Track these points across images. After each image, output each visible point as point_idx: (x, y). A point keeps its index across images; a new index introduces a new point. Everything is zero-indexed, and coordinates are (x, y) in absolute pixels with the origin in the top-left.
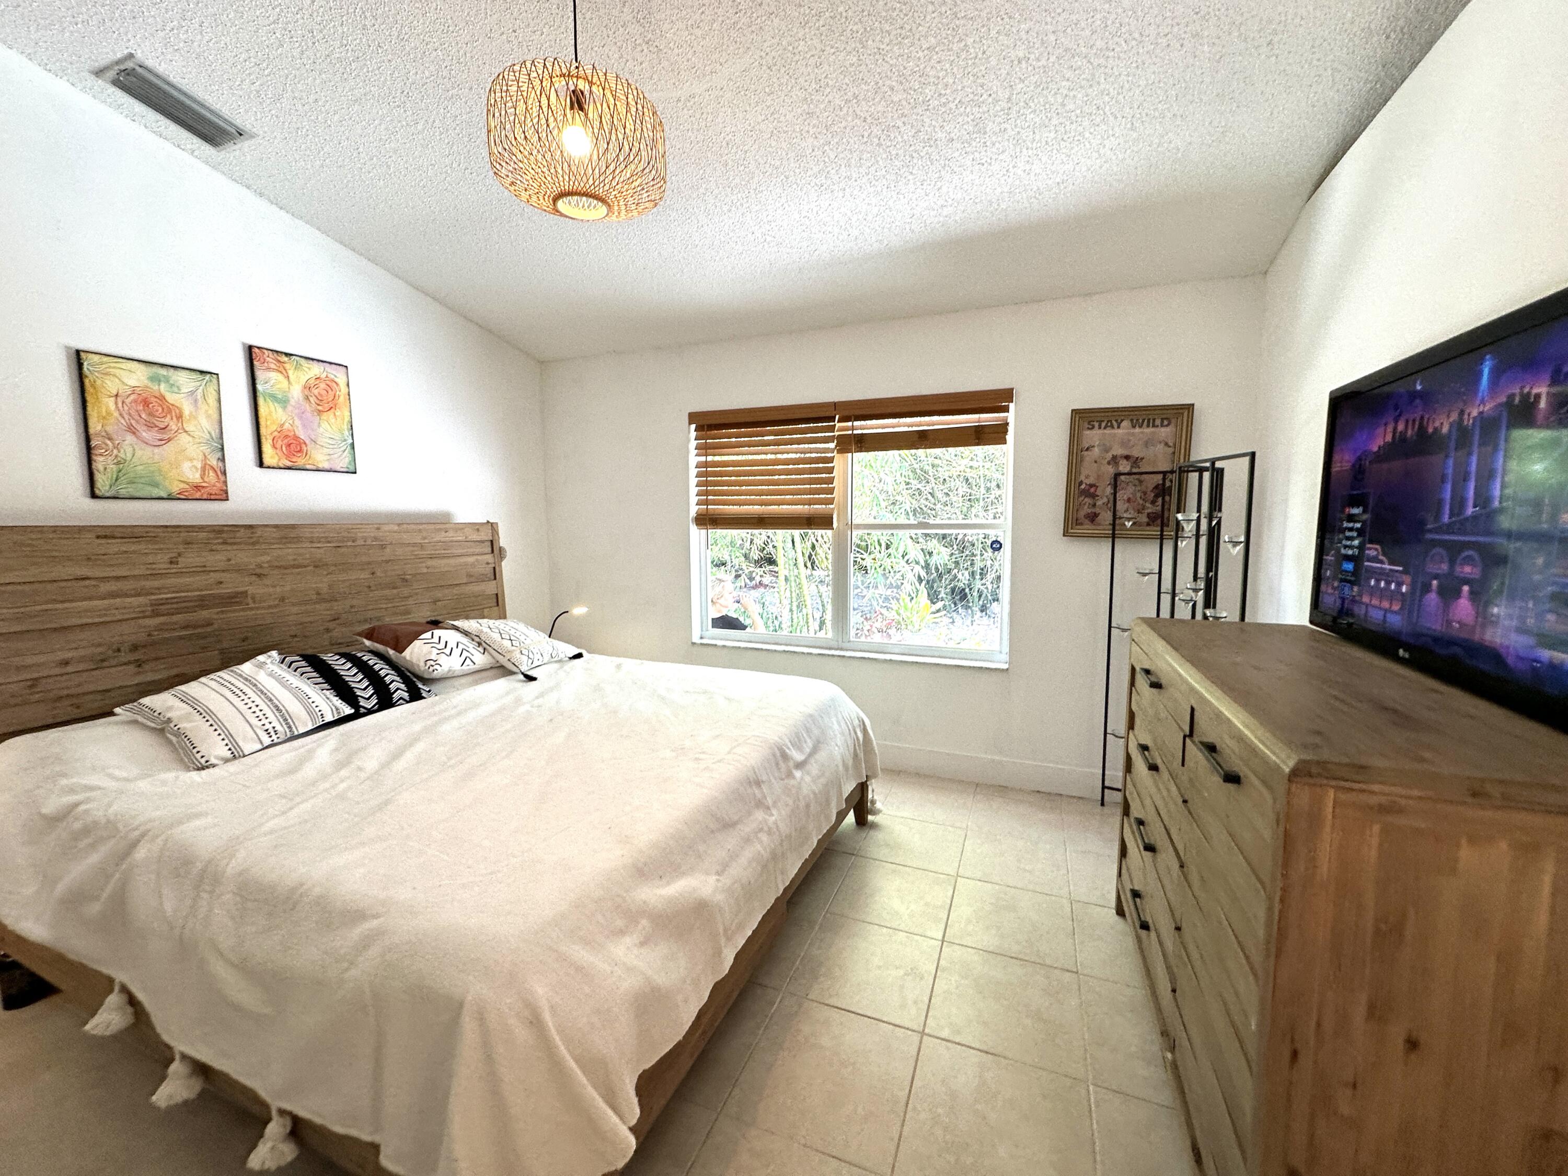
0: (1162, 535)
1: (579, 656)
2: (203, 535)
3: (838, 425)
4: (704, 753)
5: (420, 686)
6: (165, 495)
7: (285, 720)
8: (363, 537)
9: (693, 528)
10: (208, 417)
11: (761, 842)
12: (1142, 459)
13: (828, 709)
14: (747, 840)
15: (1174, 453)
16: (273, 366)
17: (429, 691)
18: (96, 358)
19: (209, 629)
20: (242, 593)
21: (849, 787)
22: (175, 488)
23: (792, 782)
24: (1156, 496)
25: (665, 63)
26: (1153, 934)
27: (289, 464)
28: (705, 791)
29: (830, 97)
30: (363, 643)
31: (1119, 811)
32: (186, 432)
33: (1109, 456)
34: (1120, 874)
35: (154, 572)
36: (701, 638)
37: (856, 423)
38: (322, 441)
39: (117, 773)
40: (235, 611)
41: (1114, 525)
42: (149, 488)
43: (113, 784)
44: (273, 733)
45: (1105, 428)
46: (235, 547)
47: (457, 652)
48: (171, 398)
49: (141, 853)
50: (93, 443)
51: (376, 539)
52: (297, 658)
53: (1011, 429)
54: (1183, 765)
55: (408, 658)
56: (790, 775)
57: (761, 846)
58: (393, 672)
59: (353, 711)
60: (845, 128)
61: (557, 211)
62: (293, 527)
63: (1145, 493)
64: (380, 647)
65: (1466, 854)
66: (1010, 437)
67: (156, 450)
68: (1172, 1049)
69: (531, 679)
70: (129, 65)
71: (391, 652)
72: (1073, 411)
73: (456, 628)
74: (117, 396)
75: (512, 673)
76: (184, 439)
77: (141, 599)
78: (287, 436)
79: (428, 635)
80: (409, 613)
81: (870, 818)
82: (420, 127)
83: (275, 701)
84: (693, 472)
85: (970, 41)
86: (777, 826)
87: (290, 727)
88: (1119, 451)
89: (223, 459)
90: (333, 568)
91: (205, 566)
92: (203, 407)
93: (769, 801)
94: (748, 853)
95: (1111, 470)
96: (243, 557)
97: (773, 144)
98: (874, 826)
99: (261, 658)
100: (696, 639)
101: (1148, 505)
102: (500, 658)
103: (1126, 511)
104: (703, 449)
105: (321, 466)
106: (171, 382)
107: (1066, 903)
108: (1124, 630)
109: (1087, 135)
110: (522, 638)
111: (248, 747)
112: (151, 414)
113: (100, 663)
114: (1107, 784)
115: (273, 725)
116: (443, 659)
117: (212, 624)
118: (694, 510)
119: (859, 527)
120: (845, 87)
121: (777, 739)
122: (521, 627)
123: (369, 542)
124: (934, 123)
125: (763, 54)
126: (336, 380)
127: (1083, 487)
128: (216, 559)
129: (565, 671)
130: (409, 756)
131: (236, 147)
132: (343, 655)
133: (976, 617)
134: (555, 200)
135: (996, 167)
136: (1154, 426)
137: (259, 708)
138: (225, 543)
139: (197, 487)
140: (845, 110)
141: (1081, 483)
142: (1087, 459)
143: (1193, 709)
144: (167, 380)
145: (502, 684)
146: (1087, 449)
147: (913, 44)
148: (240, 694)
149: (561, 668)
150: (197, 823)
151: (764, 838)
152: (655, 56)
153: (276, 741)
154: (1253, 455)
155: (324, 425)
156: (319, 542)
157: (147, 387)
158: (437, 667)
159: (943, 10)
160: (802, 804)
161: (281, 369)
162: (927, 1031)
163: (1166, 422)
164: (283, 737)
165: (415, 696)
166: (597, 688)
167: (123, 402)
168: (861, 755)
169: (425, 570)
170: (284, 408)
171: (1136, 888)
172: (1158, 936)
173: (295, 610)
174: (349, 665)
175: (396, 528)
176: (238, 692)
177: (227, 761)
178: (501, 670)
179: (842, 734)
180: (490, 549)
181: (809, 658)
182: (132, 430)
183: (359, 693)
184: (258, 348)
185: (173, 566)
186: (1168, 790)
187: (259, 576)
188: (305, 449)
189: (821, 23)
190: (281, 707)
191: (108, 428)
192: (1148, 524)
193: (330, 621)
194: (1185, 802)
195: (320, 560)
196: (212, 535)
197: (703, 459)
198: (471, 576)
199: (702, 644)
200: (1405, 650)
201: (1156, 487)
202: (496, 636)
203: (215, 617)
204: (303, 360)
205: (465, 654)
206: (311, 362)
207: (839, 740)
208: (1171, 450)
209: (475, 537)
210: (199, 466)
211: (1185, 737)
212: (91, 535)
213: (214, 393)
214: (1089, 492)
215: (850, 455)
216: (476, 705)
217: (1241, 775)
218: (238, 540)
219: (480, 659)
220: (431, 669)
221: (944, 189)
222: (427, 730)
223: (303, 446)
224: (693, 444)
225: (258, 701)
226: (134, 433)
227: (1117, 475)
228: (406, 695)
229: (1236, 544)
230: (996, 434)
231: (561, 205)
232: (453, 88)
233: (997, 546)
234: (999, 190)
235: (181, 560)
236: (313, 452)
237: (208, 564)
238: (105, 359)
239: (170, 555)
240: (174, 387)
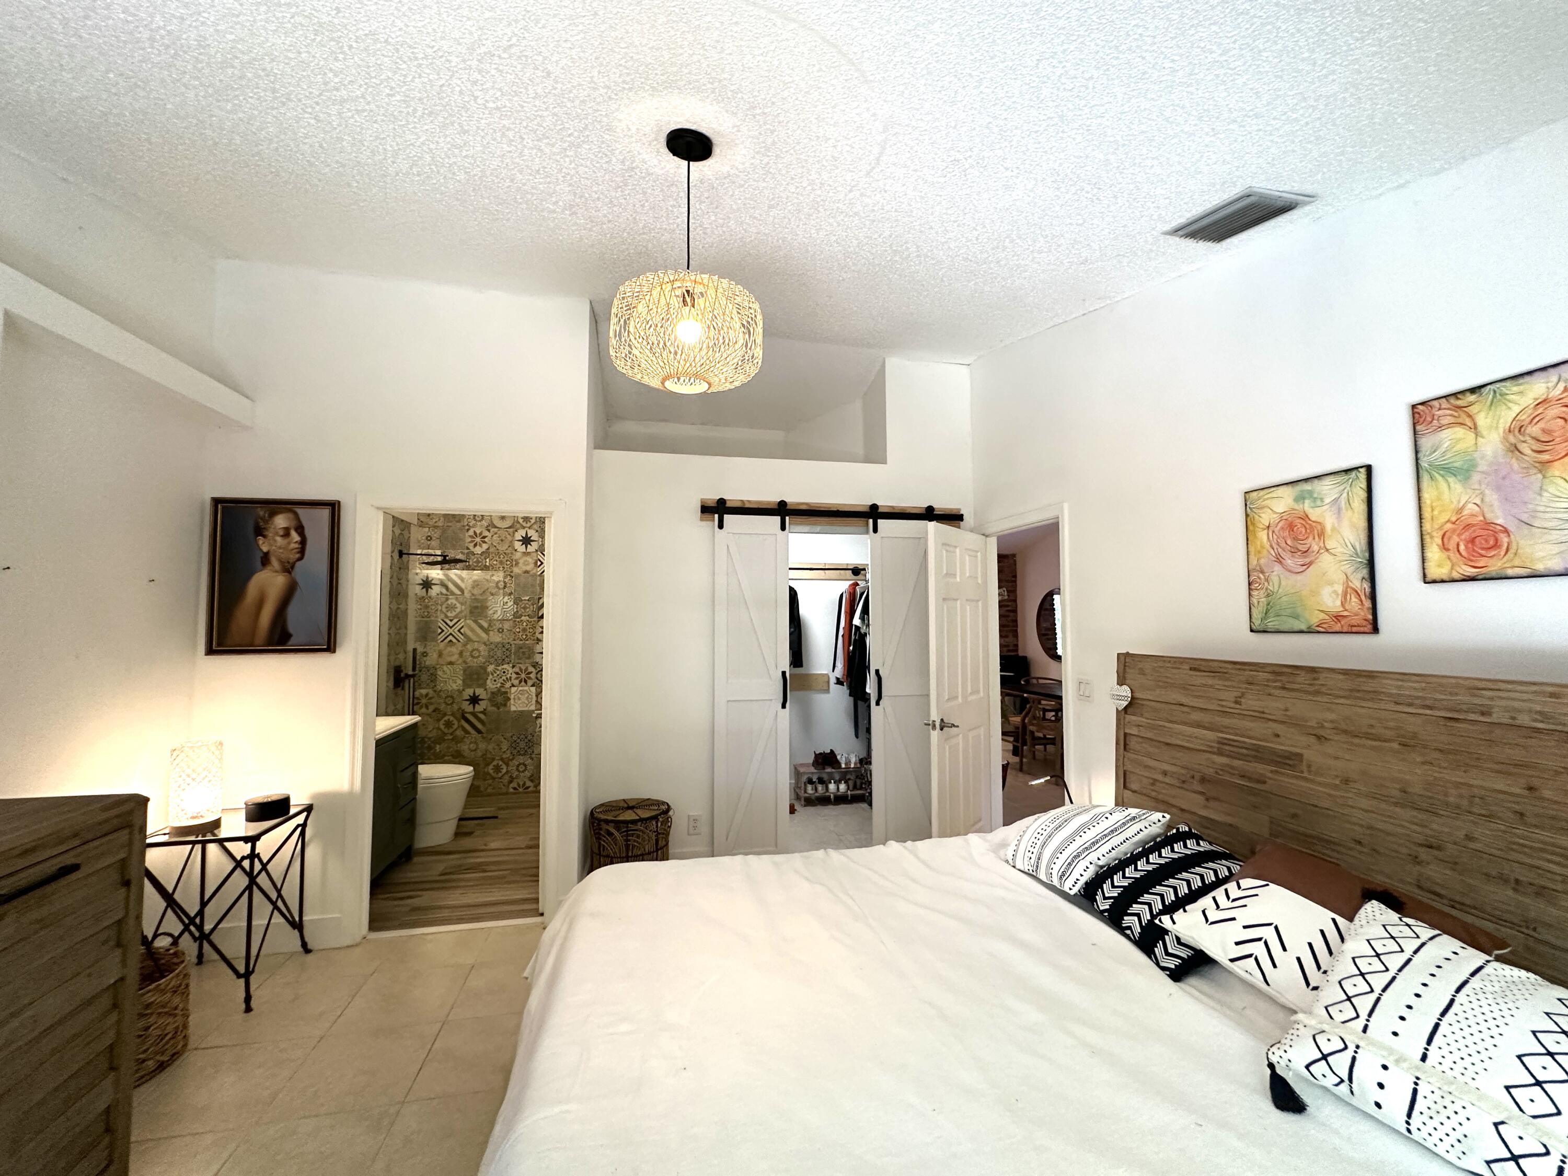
6: (1305, 629)
8: (1506, 709)
10: (1354, 526)
16: (1447, 420)
18: (1255, 494)
19: (1261, 787)
22: (1315, 619)
27: (1471, 571)
32: (1327, 550)
35: (1224, 709)
38: (1548, 518)
42: (1291, 620)
48: (1314, 514)
50: (1252, 579)
67: (1299, 577)
74: (1268, 527)
76: (1326, 558)
77: (1210, 735)
78: (1468, 526)
90: (1436, 755)
91: (1263, 713)
92: (1347, 514)
96: (1300, 707)
105: (1540, 567)
106: (1315, 496)
112: (1295, 539)
128: (1274, 705)
138: (1284, 688)
139: (1338, 618)
144: (1311, 493)
155: (1555, 487)
156: (1410, 705)
157: (1294, 509)
161: (1463, 418)
167: (1273, 532)
170: (1468, 480)
182: (1279, 560)
184: (1422, 404)
185: (1238, 706)
187: (1319, 737)
188: (1505, 540)
191: (1262, 561)
195: (1414, 735)
196: (1271, 677)
203: (1270, 775)
204: (1508, 384)
206: (1526, 379)
210: (1340, 589)
212: (1186, 667)
213: (1364, 491)
218: (1298, 687)
223: (1504, 535)
226: (1280, 562)
235: (1243, 700)
236: (1522, 542)
237: (1266, 711)
238: (1262, 493)
239: (1236, 694)
240: (1317, 500)
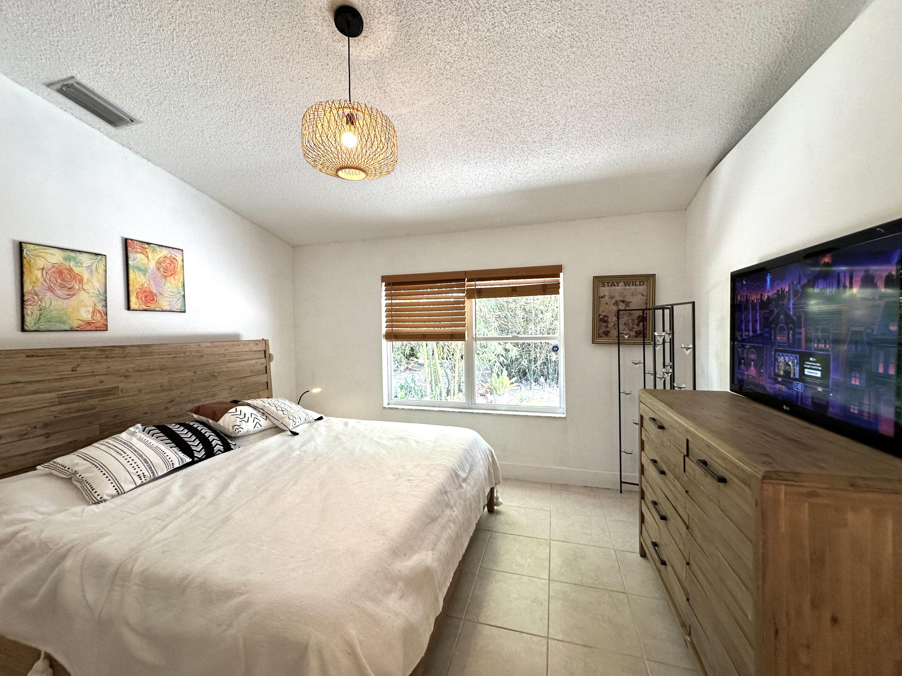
0: (644, 342)
1: (321, 418)
2: (93, 353)
3: (467, 283)
4: (412, 476)
5: (230, 442)
6: (68, 329)
7: (150, 468)
8: (190, 351)
9: (384, 341)
10: (99, 281)
11: (450, 528)
12: (631, 302)
13: (474, 444)
14: (444, 528)
15: (647, 299)
16: (139, 250)
17: (235, 445)
18: (32, 247)
19: (93, 411)
20: (115, 388)
21: (488, 491)
22: (75, 324)
23: (463, 491)
24: (639, 322)
25: (388, 98)
26: (669, 568)
27: (146, 308)
28: (420, 500)
29: (474, 119)
30: (193, 416)
31: (638, 497)
32: (84, 290)
33: (613, 301)
34: (641, 533)
35: (62, 377)
36: (388, 404)
37: (476, 282)
38: (166, 294)
39: (42, 509)
40: (109, 399)
41: (619, 337)
42: (58, 324)
43: (40, 517)
44: (142, 477)
45: (611, 286)
46: (113, 360)
47: (251, 420)
48: (76, 270)
49: (68, 563)
50: (26, 298)
51: (197, 351)
52: (153, 428)
53: (561, 286)
54: (685, 471)
55: (222, 424)
56: (461, 486)
57: (451, 530)
58: (213, 434)
59: (191, 460)
60: (480, 134)
61: (338, 176)
62: (149, 346)
63: (633, 320)
64: (203, 419)
65: (850, 516)
66: (561, 290)
67: (66, 301)
68: (690, 635)
69: (295, 434)
70: (70, 82)
71: (211, 421)
72: (594, 277)
73: (249, 405)
74: (43, 269)
75: (283, 431)
76: (83, 295)
77: (52, 395)
78: (145, 291)
79: (233, 410)
80: (215, 396)
81: (496, 508)
82: (242, 122)
83: (144, 456)
84: (384, 309)
85: (547, 97)
86: (458, 518)
87: (153, 473)
88: (619, 298)
89: (106, 306)
90: (172, 370)
91: (93, 372)
92: (96, 275)
93: (452, 503)
94: (445, 535)
95: (615, 308)
96: (116, 365)
97: (442, 139)
98: (498, 513)
99: (132, 429)
100: (385, 405)
101: (635, 326)
102: (276, 422)
103: (624, 330)
104: (389, 296)
105: (164, 308)
106: (78, 260)
107: (612, 552)
108: (627, 394)
109: (602, 142)
110: (289, 409)
111: (127, 487)
112: (63, 280)
113: (22, 436)
114: (623, 481)
115: (143, 472)
116: (244, 425)
117: (96, 408)
118: (384, 330)
119: (480, 339)
120: (482, 114)
121: (451, 465)
122: (287, 402)
123: (194, 354)
124: (526, 133)
125: (441, 97)
126: (176, 258)
127: (601, 317)
128: (100, 368)
129: (314, 428)
130: (232, 488)
131: (127, 128)
132: (181, 425)
133: (533, 385)
134: (337, 171)
135: (556, 155)
136: (636, 285)
137: (134, 461)
138: (107, 357)
139: (89, 323)
140: (481, 125)
141: (600, 315)
142: (602, 302)
143: (688, 440)
144: (75, 259)
145: (277, 439)
146: (602, 297)
147: (519, 97)
148: (122, 453)
149: (311, 426)
150: (106, 540)
151: (452, 525)
152: (383, 95)
153: (144, 481)
154: (693, 303)
155: (168, 285)
156: (164, 355)
157: (62, 263)
158: (241, 429)
159: (536, 82)
160: (468, 503)
161: (145, 252)
162: (550, 636)
163: (642, 284)
164: (148, 479)
165: (227, 448)
166: (336, 438)
167: (47, 273)
168: (492, 471)
169: (225, 369)
170: (145, 274)
171: (654, 541)
172: (673, 568)
173: (148, 396)
174: (186, 431)
175: (209, 344)
176: (120, 452)
177: (113, 497)
178: (276, 429)
179: (482, 459)
180: (263, 356)
181: (453, 414)
182: (51, 289)
183: (194, 448)
184: (131, 240)
185: (74, 373)
186: (674, 486)
188: (156, 298)
189: (473, 84)
190: (148, 460)
191: (36, 289)
192: (636, 337)
193: (167, 403)
194: (687, 492)
195: (164, 365)
196: (99, 353)
197: (390, 301)
198: (252, 372)
199: (389, 408)
200: (787, 406)
201: (639, 317)
202: (273, 409)
203: (98, 403)
204: (157, 246)
205: (256, 420)
206: (162, 248)
207: (481, 463)
208: (645, 298)
209: (255, 348)
210: (91, 310)
211: (684, 456)
212: (24, 356)
213: (103, 267)
214: (604, 320)
215: (474, 300)
216: (265, 452)
217: (727, 478)
218: (115, 355)
219: (264, 423)
220: (237, 431)
221: (529, 165)
222: (240, 469)
223: (155, 297)
224: (384, 293)
225: (133, 457)
226: (52, 291)
227: (619, 311)
228: (221, 448)
229: (688, 349)
230: (553, 289)
231: (340, 173)
232: (266, 104)
233: (556, 349)
234: (557, 166)
235: (78, 369)
236: (160, 300)
237: (95, 371)
238: (37, 247)
239: (72, 366)
240: (79, 263)
